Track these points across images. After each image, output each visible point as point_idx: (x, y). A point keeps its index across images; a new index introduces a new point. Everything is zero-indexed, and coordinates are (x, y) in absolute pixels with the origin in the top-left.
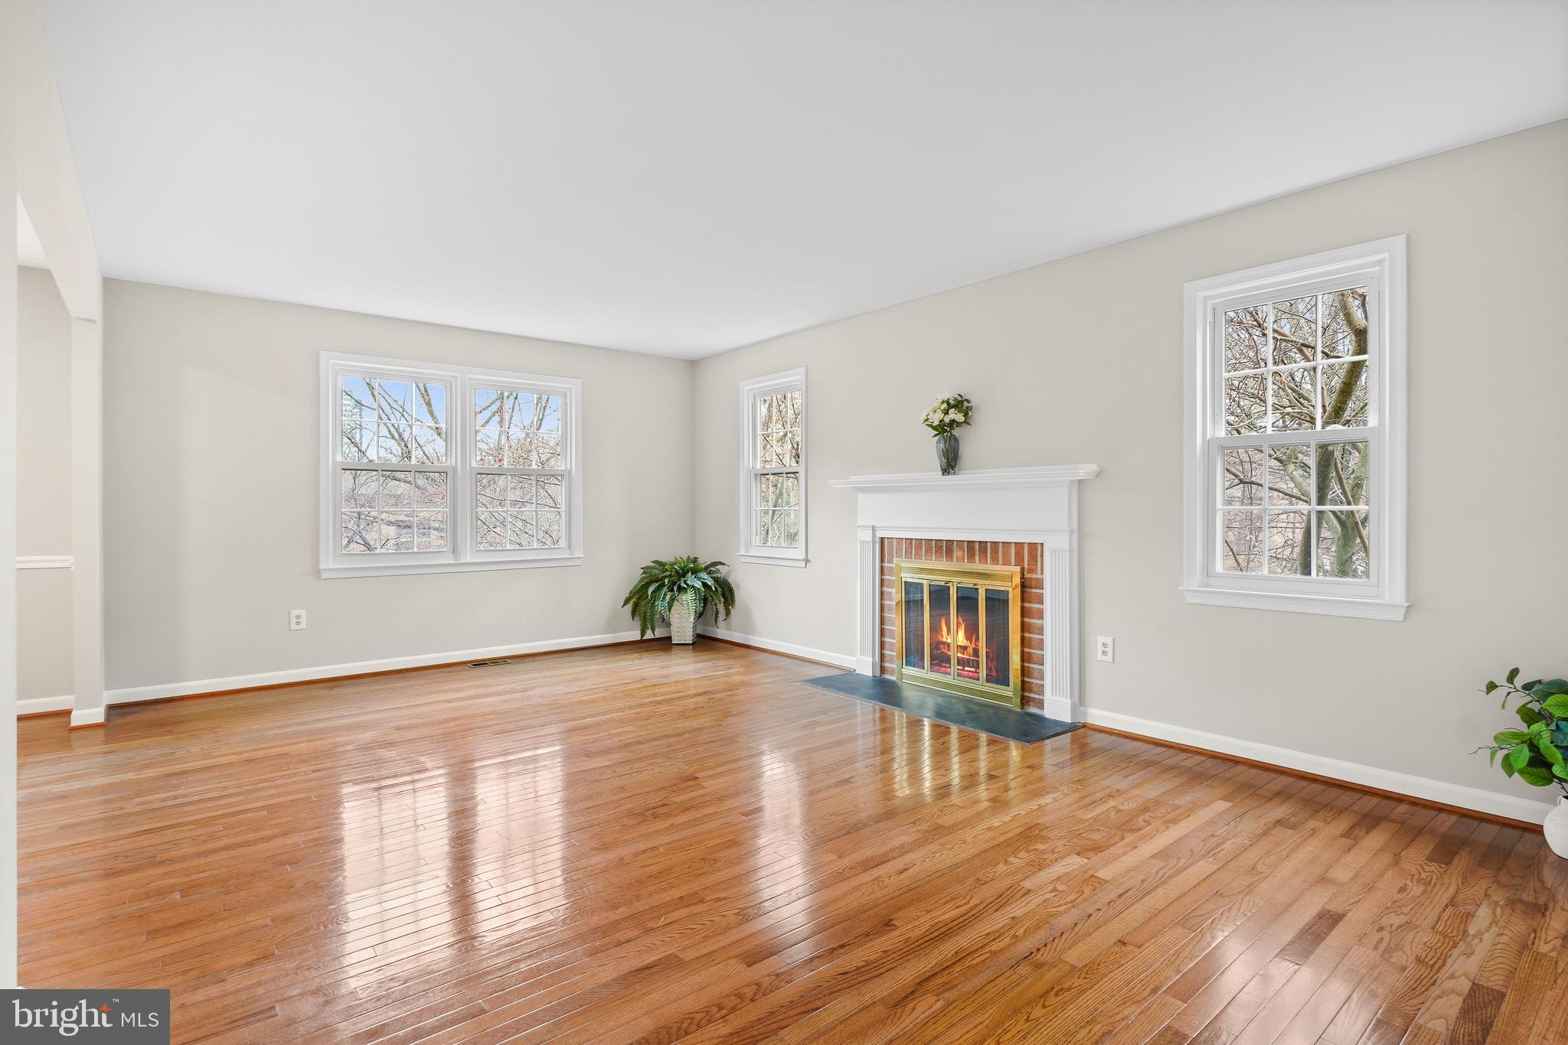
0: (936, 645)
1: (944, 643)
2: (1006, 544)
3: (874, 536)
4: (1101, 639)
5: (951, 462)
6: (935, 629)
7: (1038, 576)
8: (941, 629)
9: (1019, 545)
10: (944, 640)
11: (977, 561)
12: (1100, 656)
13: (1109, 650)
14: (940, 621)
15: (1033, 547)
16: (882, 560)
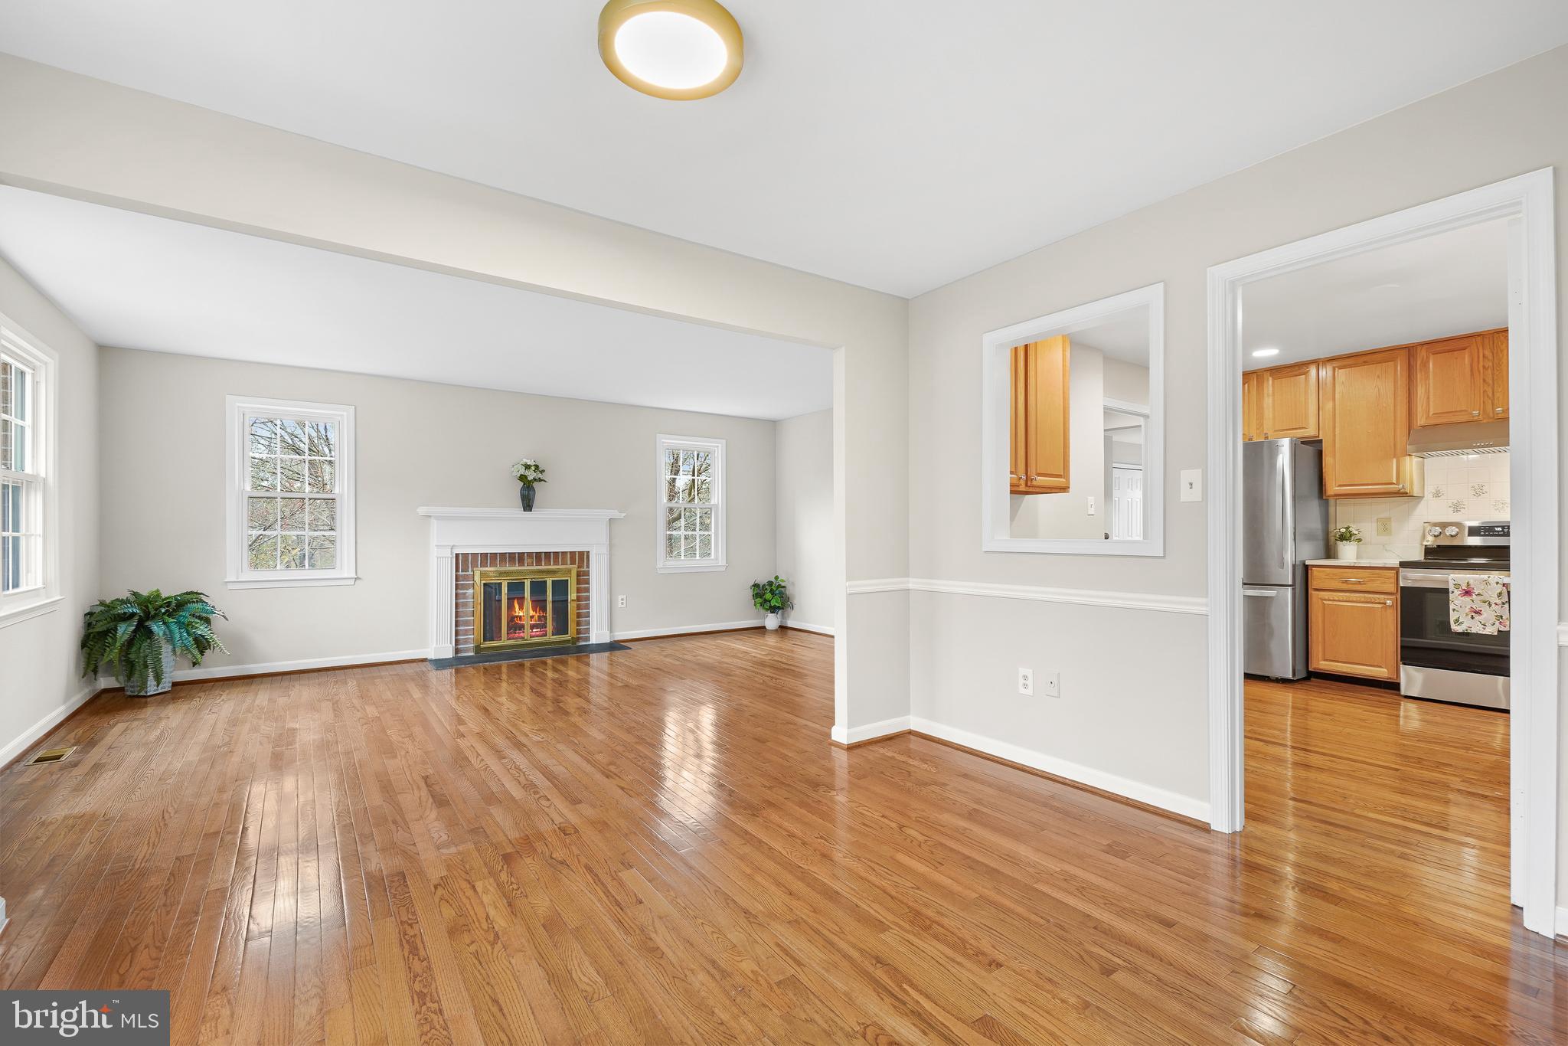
0: (512, 619)
1: (517, 617)
2: (564, 553)
3: (452, 554)
4: (620, 597)
5: (528, 504)
6: (510, 607)
7: (585, 569)
8: (515, 608)
9: (573, 553)
10: (517, 614)
11: (543, 564)
12: (620, 605)
13: (625, 602)
14: (513, 602)
15: (581, 553)
16: (457, 570)
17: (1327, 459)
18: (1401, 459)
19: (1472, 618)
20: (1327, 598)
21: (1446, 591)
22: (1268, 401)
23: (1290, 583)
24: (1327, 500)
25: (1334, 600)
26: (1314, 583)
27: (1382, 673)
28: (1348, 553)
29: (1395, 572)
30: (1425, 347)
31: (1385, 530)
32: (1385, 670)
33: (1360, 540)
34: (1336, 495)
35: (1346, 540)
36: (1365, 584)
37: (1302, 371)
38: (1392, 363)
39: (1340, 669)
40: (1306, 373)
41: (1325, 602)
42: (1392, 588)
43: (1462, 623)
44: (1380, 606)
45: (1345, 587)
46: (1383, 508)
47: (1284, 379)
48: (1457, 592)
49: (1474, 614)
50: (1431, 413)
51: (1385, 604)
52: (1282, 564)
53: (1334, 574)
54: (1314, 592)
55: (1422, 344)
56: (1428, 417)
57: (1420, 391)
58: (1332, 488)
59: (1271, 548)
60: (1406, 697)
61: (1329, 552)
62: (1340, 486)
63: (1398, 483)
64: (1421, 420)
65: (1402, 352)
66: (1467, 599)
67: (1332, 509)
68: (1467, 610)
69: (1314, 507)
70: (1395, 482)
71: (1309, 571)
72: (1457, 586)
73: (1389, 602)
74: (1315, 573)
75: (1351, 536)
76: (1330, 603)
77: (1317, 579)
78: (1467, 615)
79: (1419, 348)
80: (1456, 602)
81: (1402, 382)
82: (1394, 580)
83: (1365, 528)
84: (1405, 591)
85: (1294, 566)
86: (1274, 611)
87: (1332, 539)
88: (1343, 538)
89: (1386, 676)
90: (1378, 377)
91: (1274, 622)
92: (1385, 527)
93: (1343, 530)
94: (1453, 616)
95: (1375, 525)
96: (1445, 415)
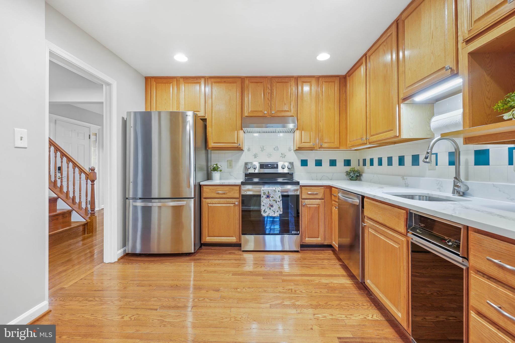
17: (209, 129)
18: (239, 131)
19: (270, 209)
20: (210, 202)
21: (259, 196)
22: (182, 95)
23: (193, 196)
24: (208, 150)
25: (213, 204)
26: (204, 194)
27: (233, 239)
28: (217, 178)
29: (239, 187)
30: (248, 79)
31: (230, 166)
32: (235, 238)
33: (221, 171)
34: (212, 148)
35: (216, 170)
36: (226, 194)
37: (198, 81)
38: (235, 84)
39: (216, 241)
40: (200, 83)
41: (209, 205)
42: (237, 195)
43: (266, 212)
44: (232, 205)
45: (218, 196)
46: (229, 155)
47: (189, 84)
48: (265, 197)
49: (270, 207)
50: (250, 111)
51: (235, 204)
52: (189, 186)
53: (213, 189)
54: (204, 200)
55: (247, 77)
56: (249, 113)
57: (246, 99)
58: (211, 144)
59: (183, 176)
60: (243, 251)
61: (209, 177)
62: (214, 143)
63: (237, 143)
64: (246, 114)
65: (240, 79)
66: (268, 200)
67: (209, 155)
68: (268, 205)
69: (203, 154)
70: (236, 142)
71: (202, 188)
72: (264, 193)
73: (236, 203)
74: (205, 189)
75: (218, 168)
76: (211, 205)
77: (206, 192)
78: (268, 208)
79: (246, 79)
80: (264, 202)
81: (239, 94)
82: (238, 191)
83: (223, 165)
84: (243, 196)
85: (195, 186)
86: (184, 214)
87: (209, 170)
88: (215, 169)
89: (235, 241)
90: (230, 90)
91: (184, 220)
92: (230, 164)
93: (215, 166)
94: (263, 208)
95: (226, 163)
96: (255, 112)
